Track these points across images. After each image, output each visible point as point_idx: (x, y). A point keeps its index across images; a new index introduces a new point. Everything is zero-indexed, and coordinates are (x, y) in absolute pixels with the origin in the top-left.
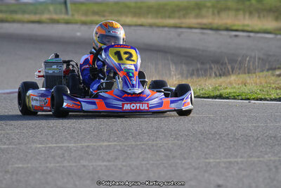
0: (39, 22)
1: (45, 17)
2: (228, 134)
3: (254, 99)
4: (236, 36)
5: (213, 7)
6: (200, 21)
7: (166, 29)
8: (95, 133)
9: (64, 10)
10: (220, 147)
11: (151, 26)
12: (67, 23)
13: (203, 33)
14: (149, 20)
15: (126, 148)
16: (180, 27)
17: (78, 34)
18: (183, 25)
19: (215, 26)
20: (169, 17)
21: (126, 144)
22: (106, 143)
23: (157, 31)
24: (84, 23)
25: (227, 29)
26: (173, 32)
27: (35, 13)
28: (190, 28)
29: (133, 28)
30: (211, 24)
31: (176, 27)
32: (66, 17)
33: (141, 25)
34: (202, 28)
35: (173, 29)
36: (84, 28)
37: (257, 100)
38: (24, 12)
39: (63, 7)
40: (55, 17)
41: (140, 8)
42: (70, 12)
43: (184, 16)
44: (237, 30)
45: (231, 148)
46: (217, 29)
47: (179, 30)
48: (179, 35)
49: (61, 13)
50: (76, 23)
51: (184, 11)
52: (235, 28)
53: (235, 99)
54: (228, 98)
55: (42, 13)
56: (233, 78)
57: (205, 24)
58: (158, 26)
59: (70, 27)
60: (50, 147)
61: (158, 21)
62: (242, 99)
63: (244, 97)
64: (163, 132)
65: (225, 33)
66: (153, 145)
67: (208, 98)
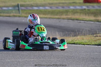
0: (9, 16)
1: (12, 14)
2: (77, 57)
3: (86, 45)
4: (80, 22)
5: (72, 12)
6: (67, 16)
7: (55, 19)
8: (29, 56)
9: (18, 12)
10: (74, 61)
11: (49, 18)
12: (19, 17)
13: (68, 21)
14: (49, 16)
15: (40, 62)
16: (60, 19)
17: (23, 21)
18: (61, 18)
19: (72, 18)
20: (56, 15)
21: (40, 60)
22: (32, 60)
23: (52, 20)
24: (25, 17)
25: (77, 20)
26: (58, 21)
27: (8, 13)
28: (64, 19)
29: (43, 19)
30: (71, 18)
31: (59, 19)
32: (19, 15)
33: (46, 18)
34: (68, 19)
35: (58, 20)
36: (25, 19)
37: (87, 45)
38: (4, 13)
39: (18, 11)
40: (15, 14)
41: (46, 12)
42: (20, 13)
43: (62, 15)
44: (80, 20)
45: (77, 62)
46: (73, 20)
47: (60, 20)
48: (60, 22)
49: (17, 13)
50: (23, 17)
51: (61, 13)
52: (80, 19)
53: (79, 44)
54: (77, 44)
55: (10, 13)
56: (79, 37)
57: (69, 18)
58: (52, 18)
59: (20, 18)
60: (12, 61)
61: (52, 16)
62: (82, 45)
63: (82, 44)
64: (53, 56)
65: (76, 21)
66: (49, 61)
67: (70, 44)
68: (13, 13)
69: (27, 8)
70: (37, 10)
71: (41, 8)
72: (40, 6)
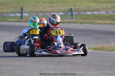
0: (63, 23)
14: (108, 22)
17: (80, 27)
24: (81, 23)
29: (102, 25)
33: (106, 24)
36: (82, 25)
41: (102, 17)
42: (74, 19)
50: (78, 23)
58: (113, 24)
59: (76, 24)
68: (66, 18)
69: (79, 13)
70: (92, 15)
71: (95, 13)
72: (94, 11)
